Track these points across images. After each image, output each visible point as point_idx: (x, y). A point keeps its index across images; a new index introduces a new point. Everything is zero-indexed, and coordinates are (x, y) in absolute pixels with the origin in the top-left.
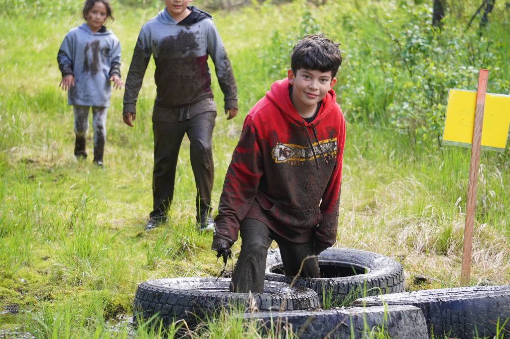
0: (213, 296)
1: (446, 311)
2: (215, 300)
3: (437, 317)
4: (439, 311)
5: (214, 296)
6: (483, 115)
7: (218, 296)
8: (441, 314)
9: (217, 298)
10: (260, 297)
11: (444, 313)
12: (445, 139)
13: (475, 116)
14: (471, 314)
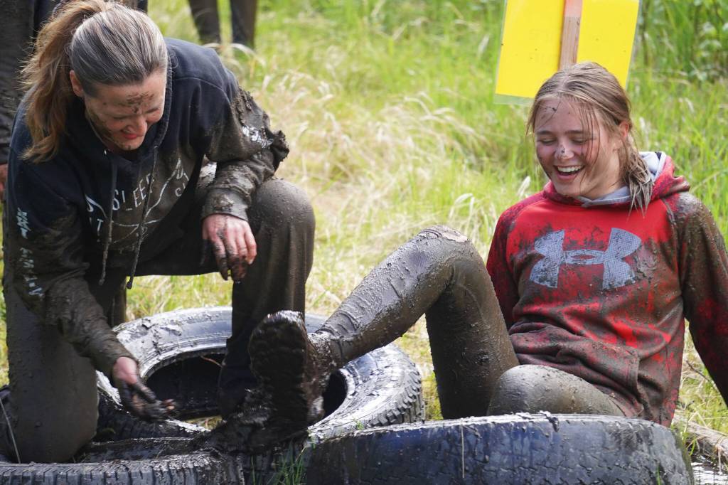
0: (25, 475)
1: (522, 442)
2: (30, 482)
3: (504, 454)
4: (507, 441)
5: (30, 474)
6: (577, 39)
7: (38, 474)
8: (512, 446)
9: (35, 477)
10: (127, 469)
11: (517, 445)
12: (500, 93)
13: (561, 43)
14: (571, 450)
